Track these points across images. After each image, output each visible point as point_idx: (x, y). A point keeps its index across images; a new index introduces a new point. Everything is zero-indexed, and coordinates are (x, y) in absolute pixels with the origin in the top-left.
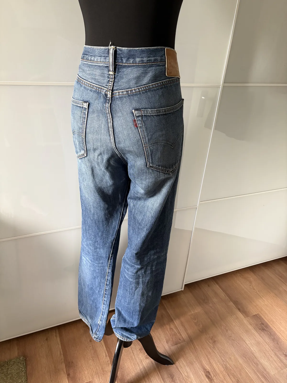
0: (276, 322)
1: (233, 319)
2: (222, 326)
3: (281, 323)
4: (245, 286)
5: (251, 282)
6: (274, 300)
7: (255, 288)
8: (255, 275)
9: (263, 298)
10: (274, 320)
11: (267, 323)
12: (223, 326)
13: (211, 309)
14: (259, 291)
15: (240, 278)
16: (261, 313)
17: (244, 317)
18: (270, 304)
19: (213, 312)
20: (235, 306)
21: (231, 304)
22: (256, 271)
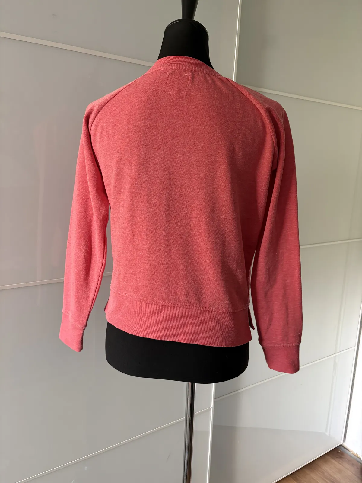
22: (301, 479)
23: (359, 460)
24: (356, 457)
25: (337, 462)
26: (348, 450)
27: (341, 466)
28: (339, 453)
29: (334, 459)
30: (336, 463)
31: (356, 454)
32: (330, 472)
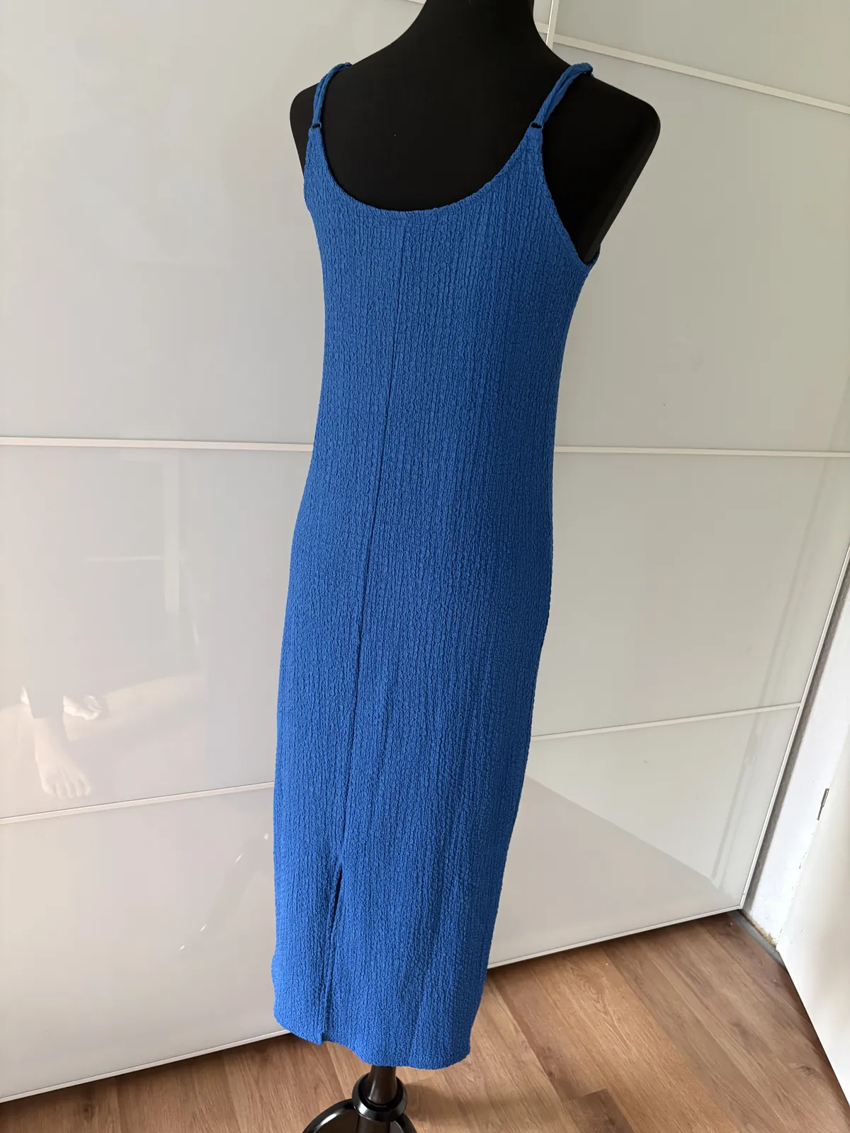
0: (652, 1119)
1: (526, 1104)
2: (490, 1125)
3: (666, 1120)
4: (582, 1001)
5: (600, 992)
6: (658, 1049)
7: (609, 1009)
8: (617, 967)
9: (628, 1042)
10: (649, 1110)
11: (625, 1119)
12: (492, 1124)
13: (468, 1070)
14: (619, 1019)
15: (572, 976)
16: (613, 1088)
17: (559, 1100)
18: (645, 1060)
19: (473, 1080)
20: (540, 1061)
21: (530, 1056)
22: (623, 957)
23: (769, 947)
24: (766, 943)
25: (718, 942)
26: (754, 926)
27: (722, 950)
28: (730, 926)
29: (713, 936)
30: (714, 943)
31: (768, 935)
32: (693, 956)
